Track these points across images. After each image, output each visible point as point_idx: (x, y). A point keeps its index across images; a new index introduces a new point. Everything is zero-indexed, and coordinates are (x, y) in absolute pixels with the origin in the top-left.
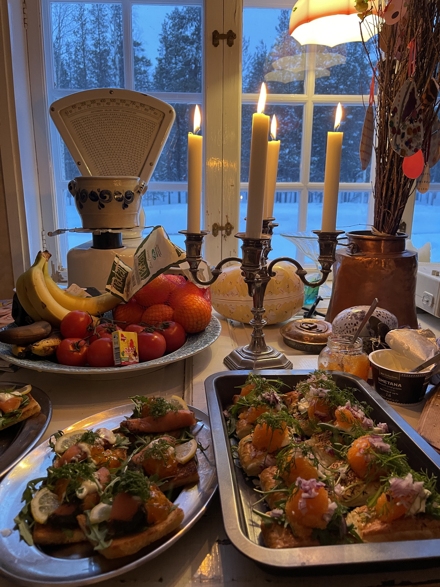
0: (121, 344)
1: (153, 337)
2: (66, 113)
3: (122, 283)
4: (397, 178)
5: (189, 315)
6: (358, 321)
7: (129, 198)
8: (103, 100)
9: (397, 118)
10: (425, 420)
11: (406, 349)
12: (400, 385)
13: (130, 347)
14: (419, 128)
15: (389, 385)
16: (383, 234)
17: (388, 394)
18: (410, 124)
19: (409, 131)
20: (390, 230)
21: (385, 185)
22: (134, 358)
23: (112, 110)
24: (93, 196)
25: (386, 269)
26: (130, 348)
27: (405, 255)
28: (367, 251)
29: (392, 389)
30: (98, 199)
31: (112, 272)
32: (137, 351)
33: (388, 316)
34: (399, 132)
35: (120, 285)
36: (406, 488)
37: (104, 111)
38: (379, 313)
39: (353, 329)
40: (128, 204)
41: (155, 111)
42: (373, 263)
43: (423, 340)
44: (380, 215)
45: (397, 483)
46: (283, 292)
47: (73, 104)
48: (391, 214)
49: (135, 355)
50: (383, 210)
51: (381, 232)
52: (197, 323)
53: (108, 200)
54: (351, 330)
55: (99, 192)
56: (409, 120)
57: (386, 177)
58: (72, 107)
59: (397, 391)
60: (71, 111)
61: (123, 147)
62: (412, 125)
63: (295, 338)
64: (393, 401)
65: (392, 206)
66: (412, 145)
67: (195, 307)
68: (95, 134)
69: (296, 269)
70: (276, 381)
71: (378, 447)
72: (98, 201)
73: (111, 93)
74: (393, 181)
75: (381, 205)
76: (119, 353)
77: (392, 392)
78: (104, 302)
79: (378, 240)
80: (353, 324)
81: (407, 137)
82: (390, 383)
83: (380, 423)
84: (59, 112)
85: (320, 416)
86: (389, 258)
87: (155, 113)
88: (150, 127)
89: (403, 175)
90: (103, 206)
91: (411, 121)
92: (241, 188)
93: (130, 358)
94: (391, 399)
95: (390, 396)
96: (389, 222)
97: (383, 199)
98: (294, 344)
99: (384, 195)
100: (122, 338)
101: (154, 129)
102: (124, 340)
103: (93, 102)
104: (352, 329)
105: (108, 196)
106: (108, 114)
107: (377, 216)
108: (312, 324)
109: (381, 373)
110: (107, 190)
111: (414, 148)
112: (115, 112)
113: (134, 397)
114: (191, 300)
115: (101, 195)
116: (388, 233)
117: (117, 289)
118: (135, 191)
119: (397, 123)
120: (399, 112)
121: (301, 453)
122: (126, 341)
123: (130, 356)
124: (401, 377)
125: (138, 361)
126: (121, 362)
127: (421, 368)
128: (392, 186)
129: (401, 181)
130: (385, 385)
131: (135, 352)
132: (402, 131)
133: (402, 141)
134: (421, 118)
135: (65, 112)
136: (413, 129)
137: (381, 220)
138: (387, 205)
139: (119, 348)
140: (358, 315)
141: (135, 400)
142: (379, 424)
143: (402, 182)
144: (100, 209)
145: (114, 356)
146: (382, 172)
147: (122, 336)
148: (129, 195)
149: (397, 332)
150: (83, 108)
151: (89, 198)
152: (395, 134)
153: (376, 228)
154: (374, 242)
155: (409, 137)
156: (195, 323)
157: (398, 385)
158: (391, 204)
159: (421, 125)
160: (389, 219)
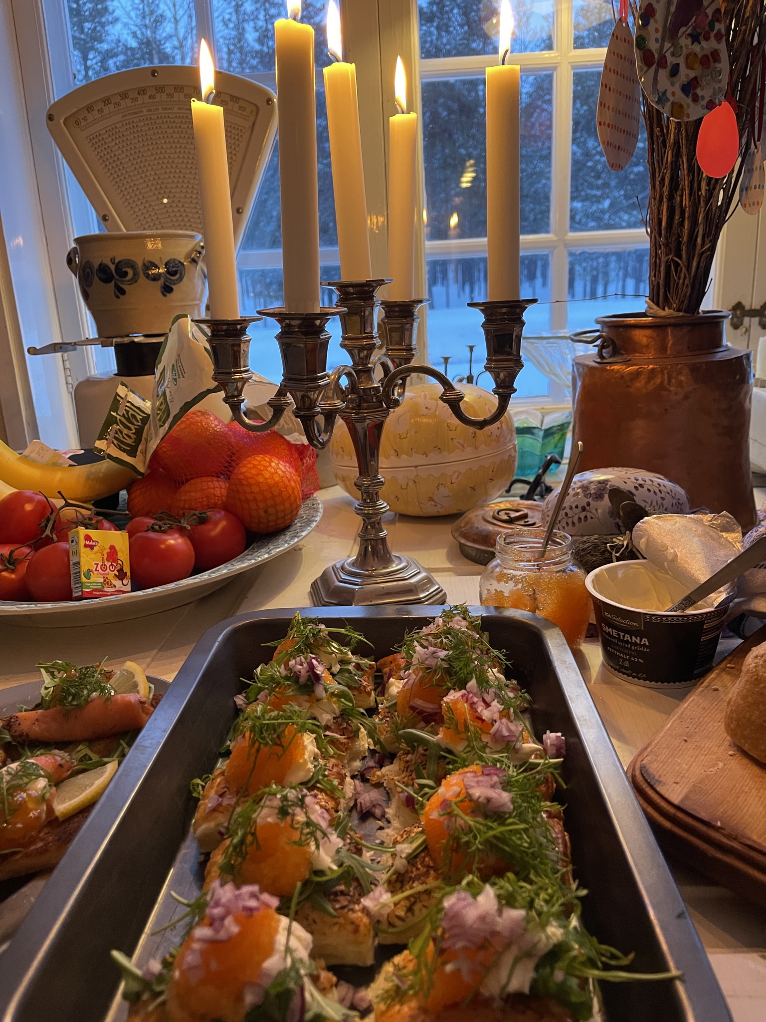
0: (82, 555)
1: (164, 542)
2: (77, 123)
3: (133, 436)
4: (691, 183)
5: (250, 497)
6: (590, 500)
7: (174, 274)
8: (142, 91)
9: (657, 30)
10: (668, 726)
11: (670, 558)
12: (645, 641)
13: (108, 560)
14: (715, 55)
15: (623, 641)
16: (667, 312)
17: (624, 660)
18: (692, 44)
19: (690, 59)
20: (683, 302)
21: (665, 200)
22: (118, 583)
23: (160, 108)
24: (105, 274)
25: (672, 389)
26: (108, 564)
27: (719, 357)
28: (635, 351)
29: (630, 649)
30: (113, 277)
31: (110, 415)
32: (127, 569)
33: (662, 488)
34: (662, 63)
35: (129, 441)
36: (475, 926)
37: (145, 113)
38: (641, 482)
39: (580, 518)
40: (173, 286)
41: (241, 103)
42: (643, 376)
43: (711, 537)
44: (659, 271)
45: (457, 908)
46: (463, 446)
47: (89, 102)
48: (682, 268)
49: (121, 576)
50: (664, 259)
51: (664, 309)
52: (266, 512)
53: (132, 279)
54: (576, 520)
55: (113, 263)
56: (689, 35)
57: (666, 183)
58: (87, 110)
59: (640, 654)
60: (85, 119)
61: (186, 181)
62: (696, 48)
63: (474, 541)
64: (634, 677)
65: (684, 248)
66: (699, 92)
67: (261, 479)
68: (132, 159)
69: (440, 389)
70: (342, 631)
71: (481, 800)
72: (113, 282)
73: (154, 76)
74: (682, 190)
75: (660, 249)
76: (79, 572)
77: (631, 656)
78: (101, 475)
79: (659, 327)
80: (580, 508)
81: (685, 74)
82: (624, 636)
83: (548, 732)
84: (62, 121)
85: (421, 713)
86: (678, 364)
87: (240, 107)
88: (233, 136)
89: (704, 176)
90: (123, 292)
91: (695, 38)
92: (427, 251)
93: (107, 582)
94: (629, 672)
95: (627, 664)
96: (680, 286)
97: (663, 232)
98: (474, 553)
99: (664, 224)
100: (88, 543)
101: (240, 139)
102: (92, 547)
103: (124, 95)
104: (576, 518)
105: (130, 273)
106: (153, 117)
107: (653, 274)
108: (517, 511)
109: (606, 614)
110: (128, 260)
111: (707, 99)
112: (165, 111)
113: (49, 664)
114: (255, 467)
115: (117, 269)
116: (679, 310)
117: (120, 448)
118: (186, 259)
119: (657, 40)
120: (659, 15)
121: (277, 811)
122: (96, 549)
123: (105, 579)
124: (645, 622)
125: (129, 588)
126: (82, 591)
127: (689, 601)
128: (681, 201)
129: (699, 189)
130: (615, 641)
131: (121, 570)
132: (670, 60)
133: (673, 84)
134: (719, 30)
135: (73, 121)
136: (700, 56)
137: (661, 282)
138: (673, 246)
139: (79, 563)
140: (593, 486)
141: (52, 670)
142: (546, 733)
143: (703, 191)
144: (118, 297)
145: (72, 579)
146: (657, 170)
147: (88, 538)
148: (173, 267)
149: (656, 521)
150: (106, 110)
151: (96, 279)
152: (654, 67)
153: (653, 302)
154: (648, 332)
155: (692, 74)
156: (262, 513)
157: (641, 641)
158: (681, 242)
159: (722, 47)
160: (679, 279)
